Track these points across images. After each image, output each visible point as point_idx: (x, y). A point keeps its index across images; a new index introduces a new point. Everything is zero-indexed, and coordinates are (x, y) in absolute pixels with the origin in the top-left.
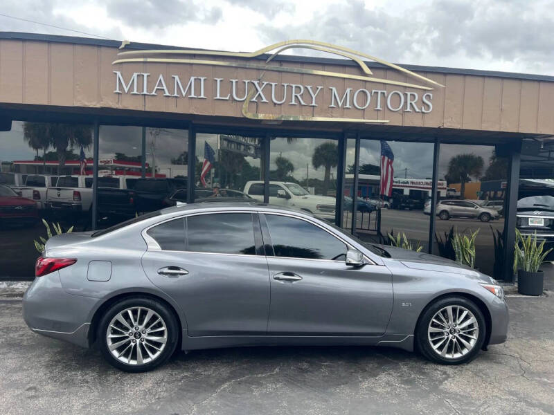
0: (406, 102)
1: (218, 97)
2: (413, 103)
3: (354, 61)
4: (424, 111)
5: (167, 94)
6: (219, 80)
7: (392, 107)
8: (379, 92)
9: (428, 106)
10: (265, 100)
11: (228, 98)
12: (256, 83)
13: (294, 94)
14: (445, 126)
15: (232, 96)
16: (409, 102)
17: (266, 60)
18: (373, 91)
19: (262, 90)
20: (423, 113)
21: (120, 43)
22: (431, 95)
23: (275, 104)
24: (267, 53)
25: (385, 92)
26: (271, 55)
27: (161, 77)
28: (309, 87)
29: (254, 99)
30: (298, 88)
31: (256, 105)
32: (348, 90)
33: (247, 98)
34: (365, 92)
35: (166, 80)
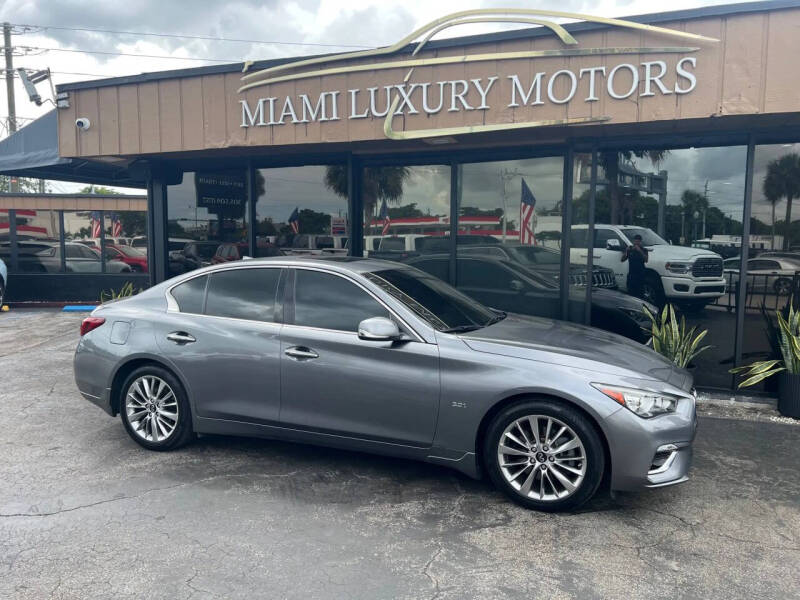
0: (642, 82)
1: (354, 116)
2: (656, 79)
3: (546, 28)
4: (678, 90)
5: (295, 120)
6: (353, 92)
7: (616, 93)
8: (592, 70)
9: (689, 80)
10: (413, 110)
11: (365, 115)
12: (400, 87)
13: (453, 96)
14: (725, 113)
15: (370, 111)
16: (648, 78)
17: (412, 53)
18: (582, 71)
19: (410, 98)
20: (678, 94)
21: (243, 65)
22: (694, 60)
23: (429, 114)
24: (413, 42)
25: (603, 69)
27: (288, 100)
28: (476, 82)
29: (399, 112)
30: (459, 86)
31: (402, 119)
32: (538, 76)
33: (390, 111)
34: (566, 74)
35: (297, 104)
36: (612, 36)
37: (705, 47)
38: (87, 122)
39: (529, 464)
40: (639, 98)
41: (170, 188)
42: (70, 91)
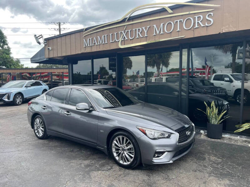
1: (111, 42)
2: (199, 22)
4: (207, 25)
5: (96, 44)
6: (111, 34)
7: (186, 28)
8: (178, 21)
9: (210, 21)
10: (127, 39)
11: (114, 41)
12: (123, 32)
13: (137, 33)
14: (224, 31)
15: (115, 40)
16: (196, 22)
17: (125, 21)
18: (175, 21)
19: (126, 35)
20: (207, 26)
21: (83, 29)
22: (212, 14)
23: (131, 40)
25: (182, 20)
26: (127, 18)
27: (95, 38)
28: (144, 28)
29: (123, 39)
30: (139, 30)
31: (124, 42)
32: (162, 24)
33: (120, 39)
34: (170, 23)
35: (97, 39)
36: (184, 8)
37: (216, 9)
38: (50, 48)
39: (120, 152)
40: (193, 29)
41: (74, 66)
42: (47, 40)
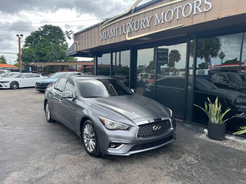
1: (120, 34)
2: (198, 7)
4: (205, 10)
6: (120, 27)
7: (185, 15)
8: (178, 8)
9: (209, 5)
10: (132, 30)
11: (123, 33)
12: (130, 23)
13: (141, 24)
14: (223, 16)
16: (195, 8)
17: (132, 12)
18: (175, 9)
19: (132, 26)
20: (206, 12)
21: (100, 23)
23: (136, 31)
25: (181, 7)
27: (108, 31)
28: (147, 18)
30: (143, 20)
31: (130, 34)
32: (162, 13)
33: (128, 31)
34: (170, 11)
35: (110, 31)
38: (77, 42)
40: (192, 16)
41: (98, 58)
